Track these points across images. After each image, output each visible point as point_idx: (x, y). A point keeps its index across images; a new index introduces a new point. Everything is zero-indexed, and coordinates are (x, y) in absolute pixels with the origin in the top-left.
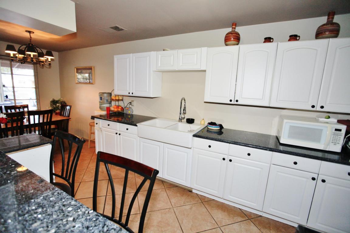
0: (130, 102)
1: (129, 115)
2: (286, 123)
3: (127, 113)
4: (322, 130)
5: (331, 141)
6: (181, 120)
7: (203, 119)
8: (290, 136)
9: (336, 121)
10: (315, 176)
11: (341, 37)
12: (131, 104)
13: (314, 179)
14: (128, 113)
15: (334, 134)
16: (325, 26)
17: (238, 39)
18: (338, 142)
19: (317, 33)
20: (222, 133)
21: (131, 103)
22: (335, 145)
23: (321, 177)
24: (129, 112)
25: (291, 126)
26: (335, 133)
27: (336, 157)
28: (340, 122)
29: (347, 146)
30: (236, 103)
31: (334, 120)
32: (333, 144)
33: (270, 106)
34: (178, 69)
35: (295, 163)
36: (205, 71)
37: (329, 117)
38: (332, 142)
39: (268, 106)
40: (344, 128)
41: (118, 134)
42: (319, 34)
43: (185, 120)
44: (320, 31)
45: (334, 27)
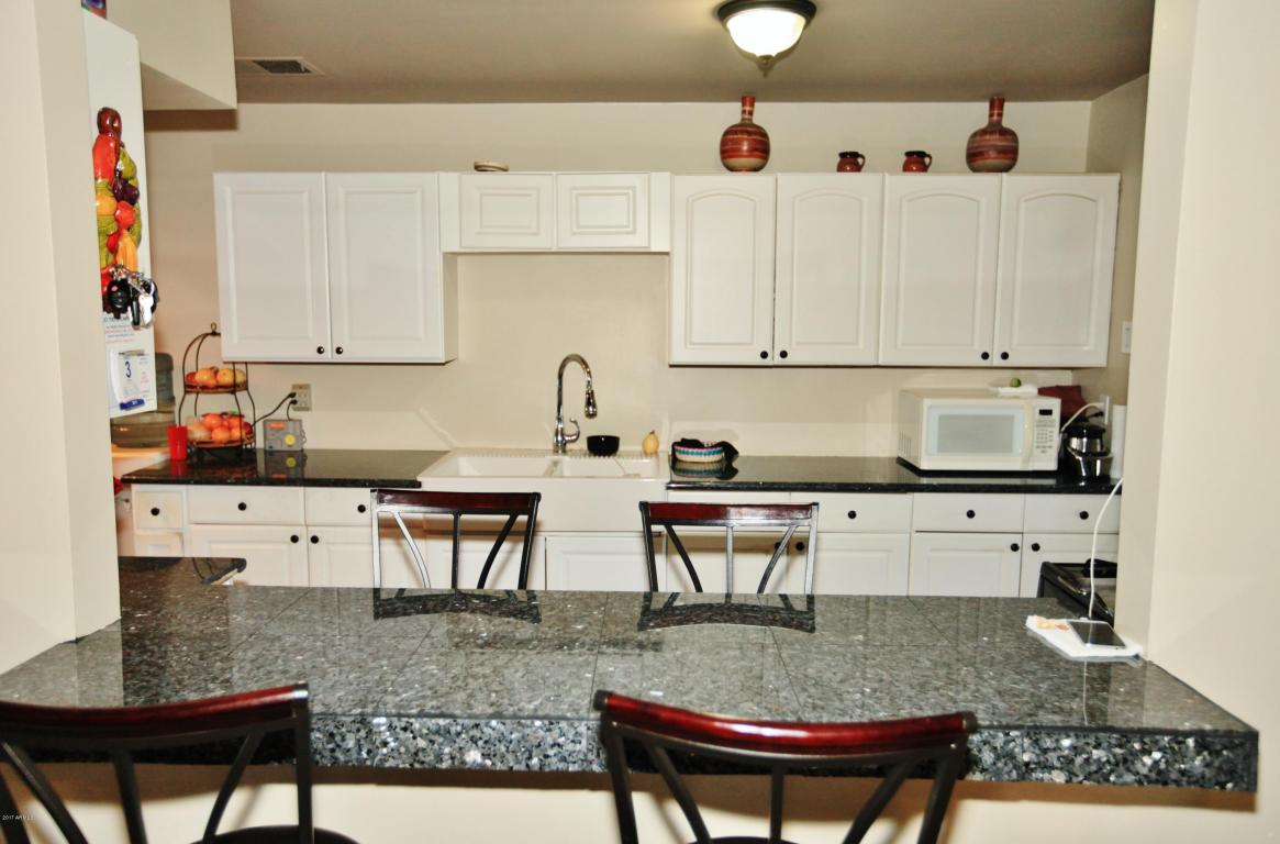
0: (289, 391)
1: (291, 454)
2: (930, 408)
3: (277, 447)
4: (1011, 418)
5: (1035, 444)
6: (561, 446)
7: (653, 433)
8: (943, 448)
9: (1036, 391)
10: (1016, 539)
11: (1024, 172)
12: (294, 402)
13: (1015, 548)
14: (284, 448)
15: (1039, 425)
16: (988, 137)
17: (761, 148)
18: (1049, 444)
19: (972, 151)
20: (735, 471)
21: (292, 395)
22: (1043, 452)
23: (1030, 540)
24: (290, 443)
25: (942, 418)
26: (1040, 421)
27: (1051, 482)
28: (1044, 392)
29: (1070, 450)
30: (779, 360)
31: (1029, 389)
32: (1039, 450)
33: (880, 363)
34: (561, 245)
35: (971, 514)
36: (667, 254)
37: (1019, 384)
38: (1038, 447)
39: (875, 364)
40: (1055, 404)
41: (304, 541)
42: (976, 158)
43: (582, 444)
44: (977, 148)
45: (1006, 140)
